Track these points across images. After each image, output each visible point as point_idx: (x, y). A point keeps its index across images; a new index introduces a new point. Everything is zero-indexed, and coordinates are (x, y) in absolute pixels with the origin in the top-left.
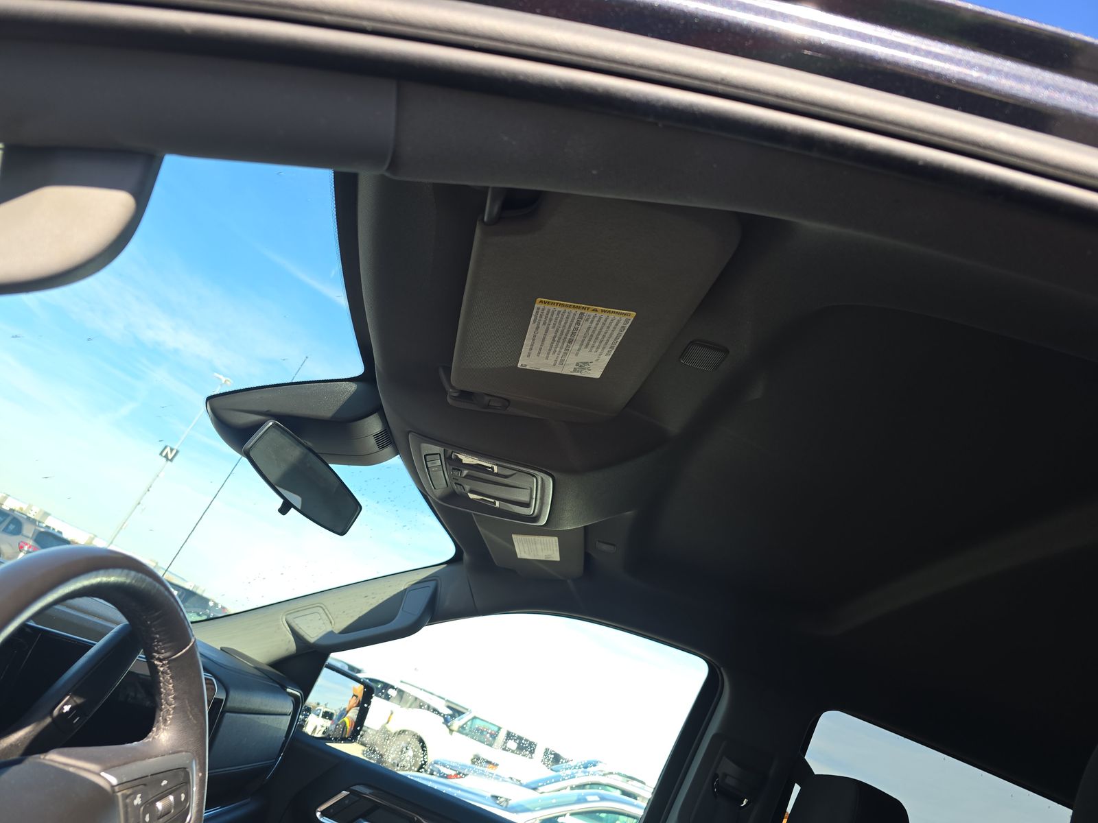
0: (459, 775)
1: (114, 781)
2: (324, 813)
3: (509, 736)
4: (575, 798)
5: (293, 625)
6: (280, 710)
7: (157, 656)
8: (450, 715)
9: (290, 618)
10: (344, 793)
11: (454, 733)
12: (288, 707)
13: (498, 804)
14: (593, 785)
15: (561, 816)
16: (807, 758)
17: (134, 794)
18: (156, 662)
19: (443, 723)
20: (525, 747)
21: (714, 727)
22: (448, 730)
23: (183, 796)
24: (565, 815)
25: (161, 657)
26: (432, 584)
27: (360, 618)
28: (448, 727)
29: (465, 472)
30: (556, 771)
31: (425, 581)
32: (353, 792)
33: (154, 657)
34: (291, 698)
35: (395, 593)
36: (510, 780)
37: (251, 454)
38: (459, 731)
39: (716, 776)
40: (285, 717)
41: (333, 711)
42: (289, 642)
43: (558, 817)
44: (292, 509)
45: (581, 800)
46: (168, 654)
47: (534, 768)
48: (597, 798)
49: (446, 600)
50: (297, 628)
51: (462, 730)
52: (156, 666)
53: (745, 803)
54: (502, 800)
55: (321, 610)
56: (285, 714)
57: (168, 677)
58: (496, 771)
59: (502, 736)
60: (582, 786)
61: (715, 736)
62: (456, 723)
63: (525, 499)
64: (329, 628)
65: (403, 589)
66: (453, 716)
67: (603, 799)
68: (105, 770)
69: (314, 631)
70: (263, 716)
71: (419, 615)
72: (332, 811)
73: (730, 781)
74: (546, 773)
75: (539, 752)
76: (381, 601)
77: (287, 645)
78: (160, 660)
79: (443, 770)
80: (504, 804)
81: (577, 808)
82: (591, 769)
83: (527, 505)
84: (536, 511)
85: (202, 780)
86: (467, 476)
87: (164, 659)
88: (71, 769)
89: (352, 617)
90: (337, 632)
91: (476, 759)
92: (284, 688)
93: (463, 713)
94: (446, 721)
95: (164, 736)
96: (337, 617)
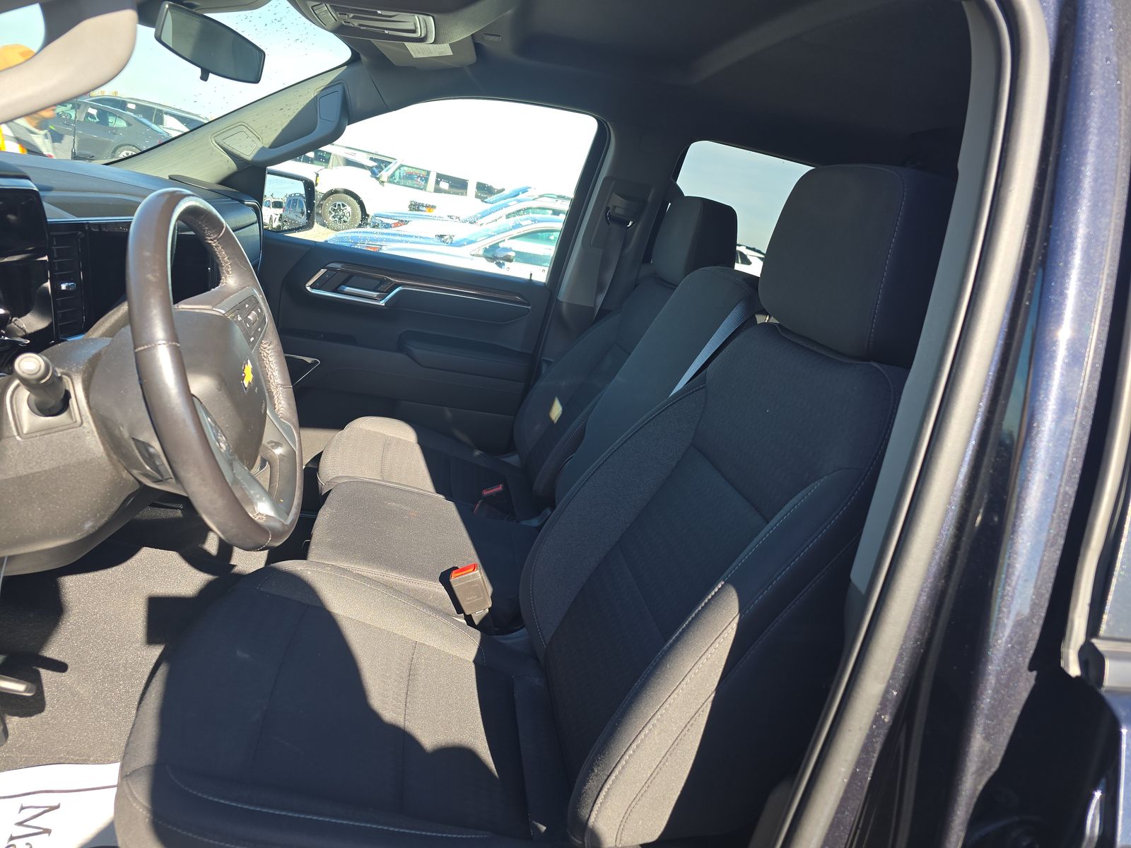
0: (403, 222)
1: (223, 312)
2: (312, 287)
3: (440, 177)
4: (511, 225)
5: (225, 146)
6: (249, 222)
7: (209, 238)
8: (376, 167)
9: (219, 139)
10: (323, 271)
11: (385, 184)
12: (254, 217)
13: (443, 242)
14: (526, 210)
15: (501, 242)
16: (678, 182)
17: (236, 315)
18: (210, 242)
19: (372, 177)
20: (459, 185)
21: (604, 173)
22: (378, 182)
23: (259, 310)
24: (504, 241)
25: (212, 238)
26: (339, 88)
27: (283, 130)
28: (378, 179)
29: (351, 15)
30: (492, 203)
31: (333, 86)
32: (329, 269)
33: (207, 239)
34: (251, 208)
35: (307, 102)
36: (449, 219)
37: (163, 39)
38: (390, 182)
39: (608, 209)
40: (255, 225)
41: (280, 200)
42: (228, 161)
43: (498, 243)
44: (210, 74)
45: (516, 226)
46: (215, 236)
47: (469, 203)
48: (530, 222)
49: (357, 103)
50: (230, 149)
51: (391, 180)
52: (210, 244)
53: (630, 224)
54: (445, 237)
55: (245, 129)
56: (254, 223)
57: (220, 248)
58: (434, 213)
59: (432, 179)
60: (518, 212)
61: (606, 179)
62: (385, 175)
63: (412, 27)
64: (260, 145)
65: (313, 97)
66: (381, 169)
67: (534, 221)
68: (214, 306)
69: (248, 151)
70: (241, 231)
71: (337, 120)
72: (318, 284)
73: (618, 211)
74: (481, 206)
75: (472, 188)
76: (297, 112)
77: (229, 166)
78: (212, 240)
79: (386, 221)
80: (449, 241)
81: (515, 233)
82: (521, 196)
83: (414, 31)
84: (423, 32)
85: (263, 299)
86: (353, 17)
87: (215, 239)
88: (197, 311)
89: (276, 130)
90: (267, 146)
91: (415, 207)
92: (242, 202)
93: (390, 163)
94: (374, 174)
95: (230, 280)
96: (262, 133)
